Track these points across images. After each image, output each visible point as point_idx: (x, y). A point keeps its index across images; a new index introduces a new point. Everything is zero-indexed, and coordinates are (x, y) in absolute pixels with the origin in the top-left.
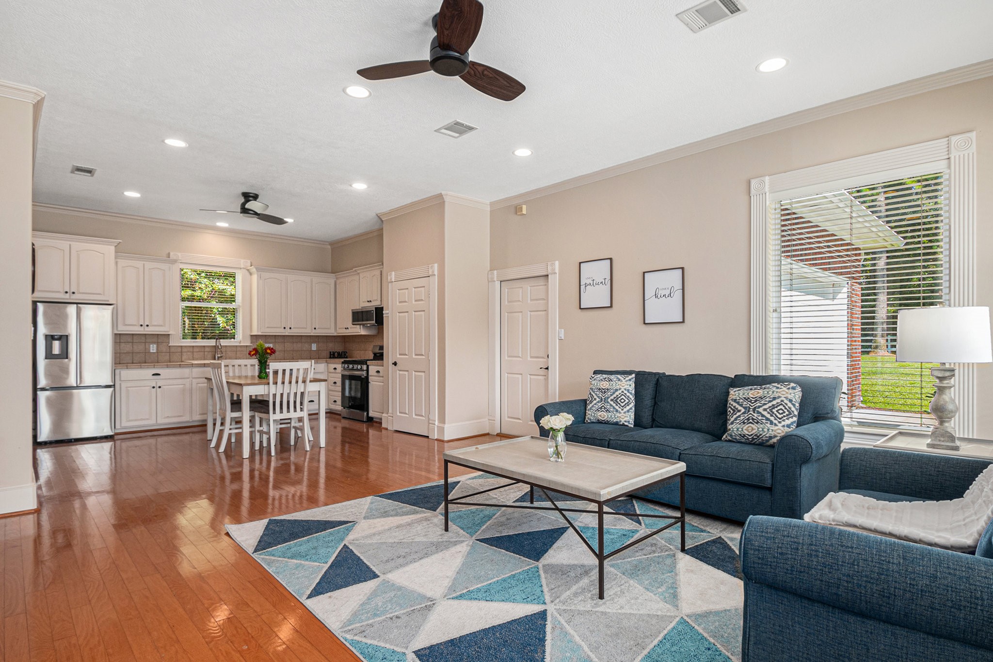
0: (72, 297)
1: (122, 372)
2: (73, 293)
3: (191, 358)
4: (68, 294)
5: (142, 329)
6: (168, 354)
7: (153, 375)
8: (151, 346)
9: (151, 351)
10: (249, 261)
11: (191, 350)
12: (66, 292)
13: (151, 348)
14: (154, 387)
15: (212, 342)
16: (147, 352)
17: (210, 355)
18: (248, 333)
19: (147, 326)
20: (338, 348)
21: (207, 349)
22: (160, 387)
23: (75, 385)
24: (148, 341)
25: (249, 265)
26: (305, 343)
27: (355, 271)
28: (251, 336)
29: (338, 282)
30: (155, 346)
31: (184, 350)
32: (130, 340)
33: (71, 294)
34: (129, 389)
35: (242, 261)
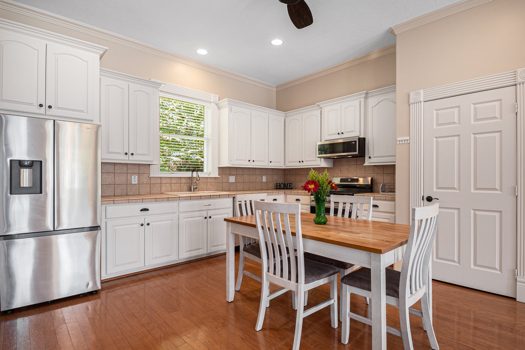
0: (48, 113)
1: (108, 208)
2: (50, 107)
3: (170, 189)
4: (43, 108)
5: (126, 157)
6: (149, 186)
7: (141, 210)
8: (133, 177)
9: (133, 183)
10: (218, 96)
11: (169, 181)
12: (41, 105)
13: (133, 180)
14: (142, 225)
15: (189, 174)
16: (128, 184)
17: (185, 187)
18: (217, 166)
19: (132, 154)
20: (280, 180)
21: (183, 181)
22: (148, 224)
23: (52, 230)
24: (130, 171)
25: (218, 99)
26: (258, 175)
27: (318, 105)
28: (219, 167)
29: (287, 120)
30: (136, 177)
31: (164, 181)
32: (112, 170)
33: (47, 108)
34: (115, 228)
35: (212, 95)
